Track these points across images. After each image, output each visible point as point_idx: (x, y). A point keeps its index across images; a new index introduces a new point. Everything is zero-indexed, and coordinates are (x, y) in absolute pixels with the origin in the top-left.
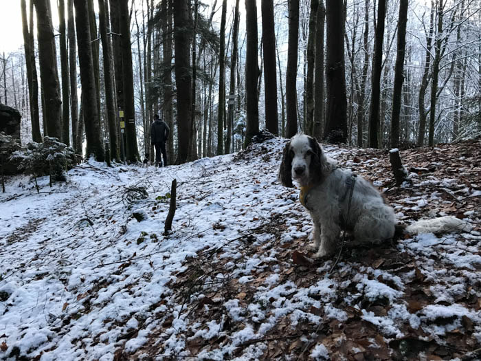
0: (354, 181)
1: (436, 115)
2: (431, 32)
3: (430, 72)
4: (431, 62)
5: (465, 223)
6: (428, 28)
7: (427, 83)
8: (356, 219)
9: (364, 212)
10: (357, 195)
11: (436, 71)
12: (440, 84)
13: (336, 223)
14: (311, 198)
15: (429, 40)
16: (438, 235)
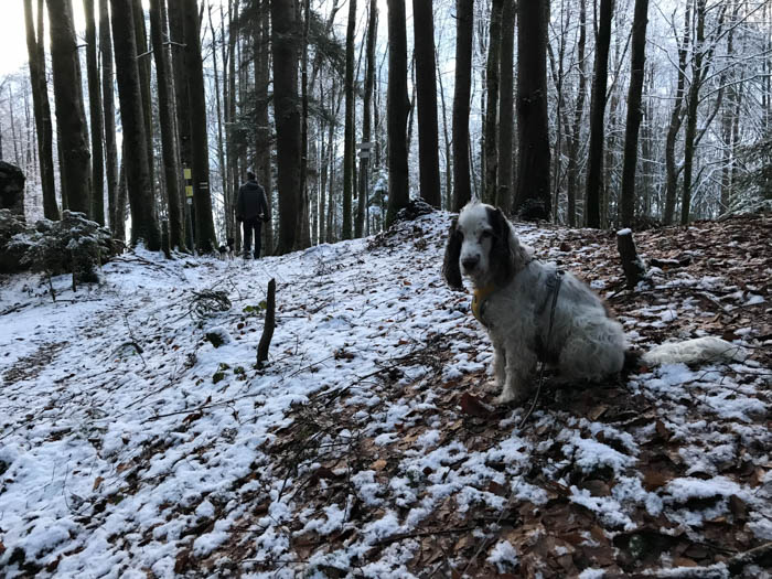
0: (559, 282)
1: (694, 175)
2: (686, 41)
3: (684, 105)
4: (686, 90)
5: (736, 348)
6: (681, 35)
7: (680, 123)
8: (562, 343)
9: (575, 331)
10: (564, 304)
11: (694, 103)
12: (700, 125)
13: (530, 347)
14: (491, 307)
15: (683, 54)
16: (693, 366)
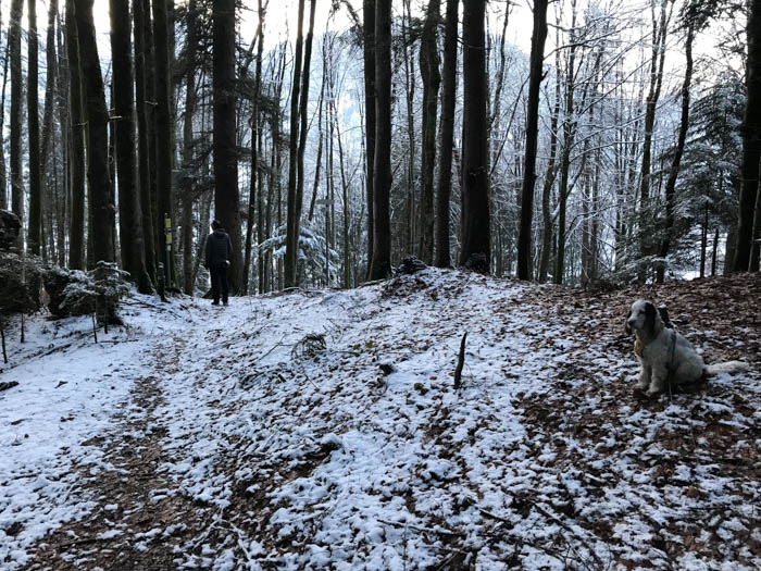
2: (557, 110)
3: (557, 162)
4: (558, 151)
6: (553, 105)
7: (553, 178)
9: (685, 360)
10: (679, 347)
11: (566, 164)
12: (570, 181)
15: (555, 121)
